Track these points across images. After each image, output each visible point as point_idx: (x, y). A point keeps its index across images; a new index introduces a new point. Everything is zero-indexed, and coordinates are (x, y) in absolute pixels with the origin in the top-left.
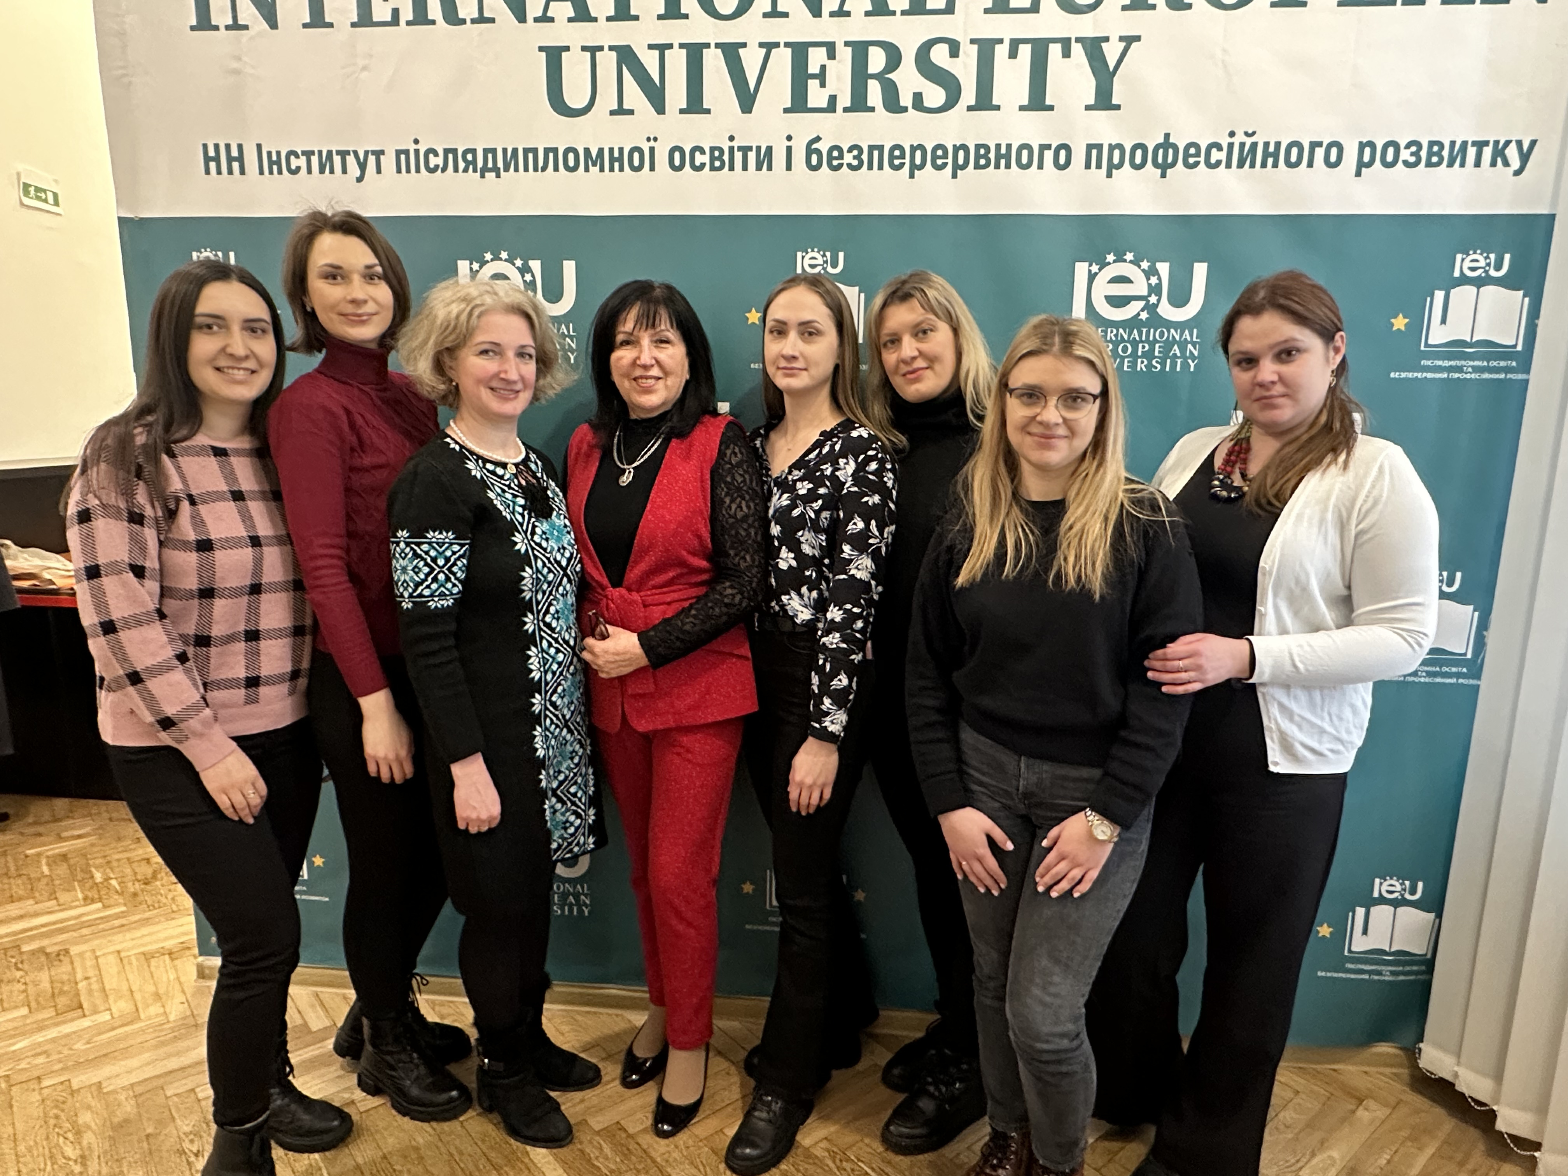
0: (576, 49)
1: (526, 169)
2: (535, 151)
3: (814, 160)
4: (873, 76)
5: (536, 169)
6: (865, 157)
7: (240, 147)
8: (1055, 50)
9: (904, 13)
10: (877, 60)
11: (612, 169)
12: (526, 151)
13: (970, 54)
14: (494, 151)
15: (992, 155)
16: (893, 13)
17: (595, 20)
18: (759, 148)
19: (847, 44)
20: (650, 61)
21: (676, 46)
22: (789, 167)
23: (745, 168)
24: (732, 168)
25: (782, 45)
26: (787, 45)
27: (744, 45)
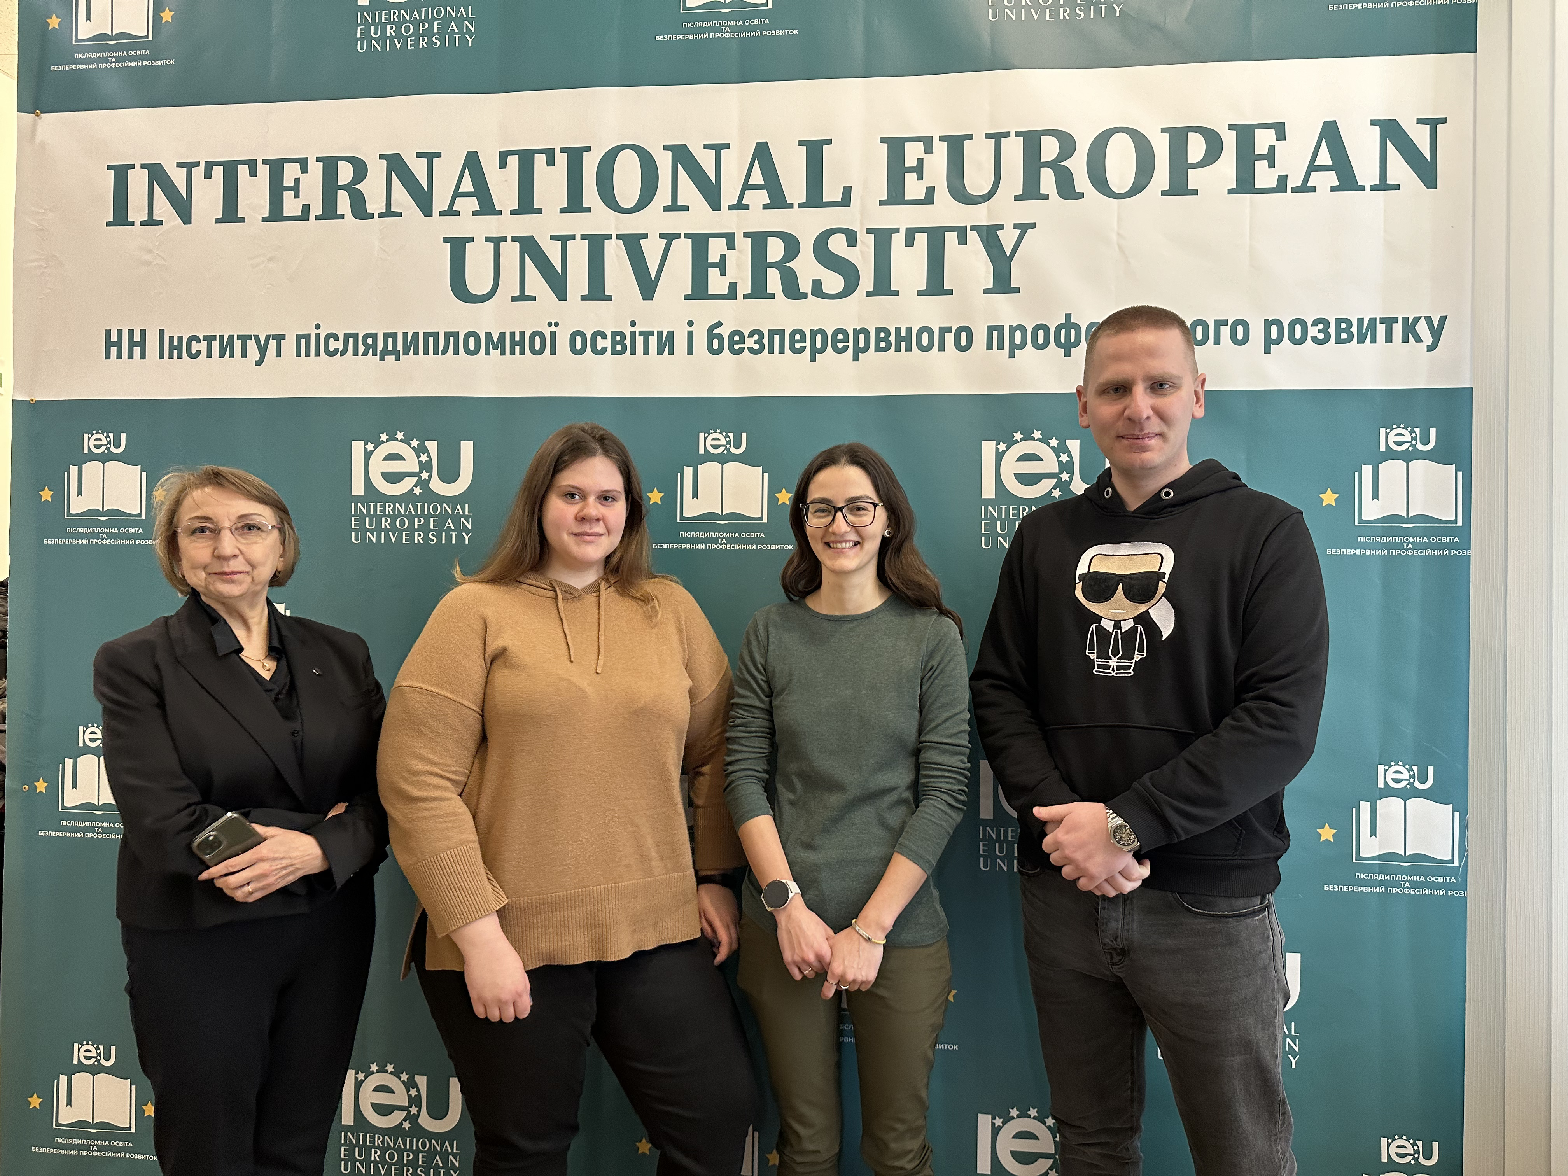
0: (479, 240)
1: (426, 353)
2: (436, 335)
3: (716, 344)
4: (772, 265)
5: (436, 353)
6: (766, 341)
7: (143, 333)
8: (951, 238)
9: (801, 206)
10: (775, 250)
11: (513, 353)
12: (427, 335)
13: (867, 243)
14: (394, 335)
15: (892, 338)
16: (791, 206)
17: (500, 213)
18: (660, 333)
19: (746, 235)
20: (553, 252)
21: (578, 237)
22: (690, 351)
23: (646, 351)
24: (633, 352)
25: (682, 236)
26: (687, 236)
27: (645, 236)
